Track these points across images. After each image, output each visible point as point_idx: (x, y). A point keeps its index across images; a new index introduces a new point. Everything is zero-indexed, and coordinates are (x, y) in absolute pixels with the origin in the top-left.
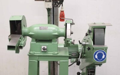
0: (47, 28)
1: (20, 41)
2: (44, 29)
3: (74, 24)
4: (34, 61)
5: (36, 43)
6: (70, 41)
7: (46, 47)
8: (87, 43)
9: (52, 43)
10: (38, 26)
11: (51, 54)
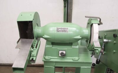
0: (67, 30)
1: (32, 51)
2: (63, 31)
3: (102, 24)
4: (51, 67)
5: (53, 47)
6: (98, 50)
7: (64, 52)
8: (110, 41)
9: (73, 47)
10: (55, 27)
11: (71, 59)
